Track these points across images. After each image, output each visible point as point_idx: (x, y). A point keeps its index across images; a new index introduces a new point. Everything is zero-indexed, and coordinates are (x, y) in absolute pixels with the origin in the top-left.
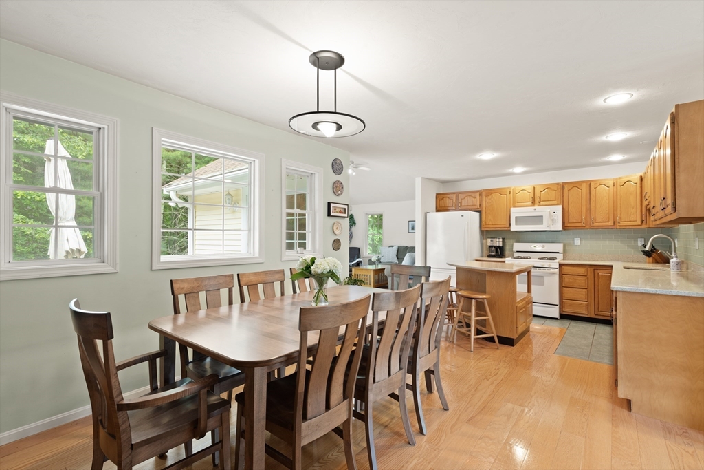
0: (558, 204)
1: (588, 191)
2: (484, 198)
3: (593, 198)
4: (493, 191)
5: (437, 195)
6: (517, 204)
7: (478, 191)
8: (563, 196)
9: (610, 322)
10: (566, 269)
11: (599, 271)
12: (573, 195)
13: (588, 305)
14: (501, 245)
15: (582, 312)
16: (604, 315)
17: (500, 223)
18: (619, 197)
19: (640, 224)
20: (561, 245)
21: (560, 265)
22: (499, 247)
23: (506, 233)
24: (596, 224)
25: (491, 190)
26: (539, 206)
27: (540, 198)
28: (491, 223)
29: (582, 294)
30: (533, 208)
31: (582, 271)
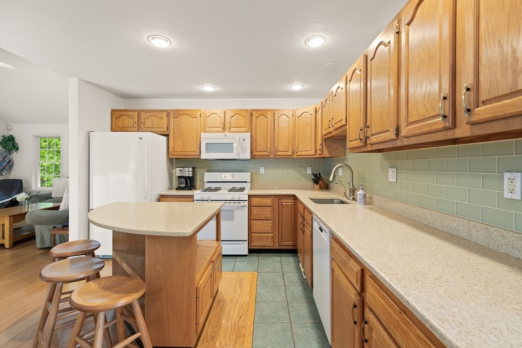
0: (247, 132)
1: (273, 121)
2: (172, 119)
3: (276, 128)
4: (182, 113)
5: (113, 111)
6: (207, 129)
7: (164, 111)
8: (251, 124)
9: (293, 252)
10: (255, 201)
11: (283, 201)
12: (260, 122)
13: (273, 237)
14: (191, 175)
15: (268, 244)
16: (287, 244)
17: (190, 150)
18: (297, 127)
19: (314, 153)
20: (249, 174)
21: (250, 196)
22: (189, 177)
23: (194, 162)
24: (279, 153)
25: (180, 110)
26: (229, 132)
27: (230, 124)
28: (179, 150)
29: (267, 226)
30: (224, 134)
31: (268, 201)
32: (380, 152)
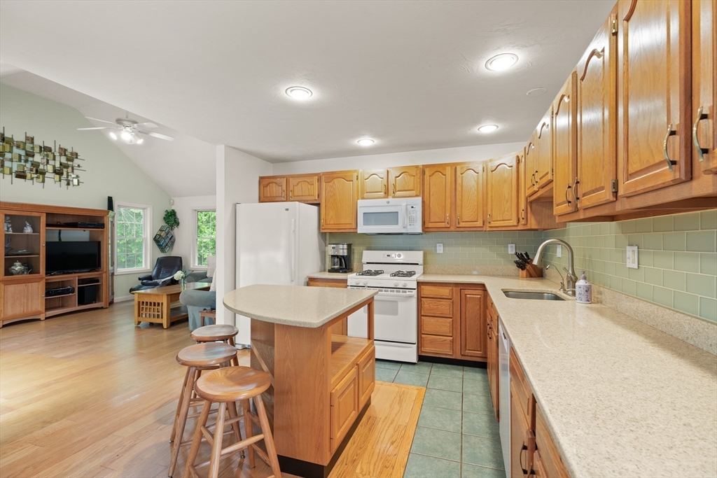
0: (417, 196)
1: (453, 179)
2: (324, 184)
3: (459, 188)
4: (335, 175)
5: (261, 178)
6: (366, 195)
7: (315, 175)
8: (423, 185)
9: (482, 366)
10: (427, 290)
11: (467, 292)
12: (435, 182)
13: (452, 341)
14: (346, 254)
15: (445, 351)
16: (474, 354)
17: (345, 222)
18: (489, 186)
19: (515, 224)
20: (421, 253)
21: (419, 283)
22: (343, 256)
23: (350, 238)
24: (462, 224)
25: (333, 173)
26: (394, 197)
27: (395, 186)
28: (332, 222)
29: (444, 326)
30: (386, 200)
31: (445, 292)
32: (613, 220)
